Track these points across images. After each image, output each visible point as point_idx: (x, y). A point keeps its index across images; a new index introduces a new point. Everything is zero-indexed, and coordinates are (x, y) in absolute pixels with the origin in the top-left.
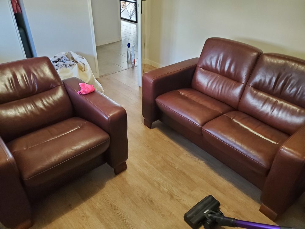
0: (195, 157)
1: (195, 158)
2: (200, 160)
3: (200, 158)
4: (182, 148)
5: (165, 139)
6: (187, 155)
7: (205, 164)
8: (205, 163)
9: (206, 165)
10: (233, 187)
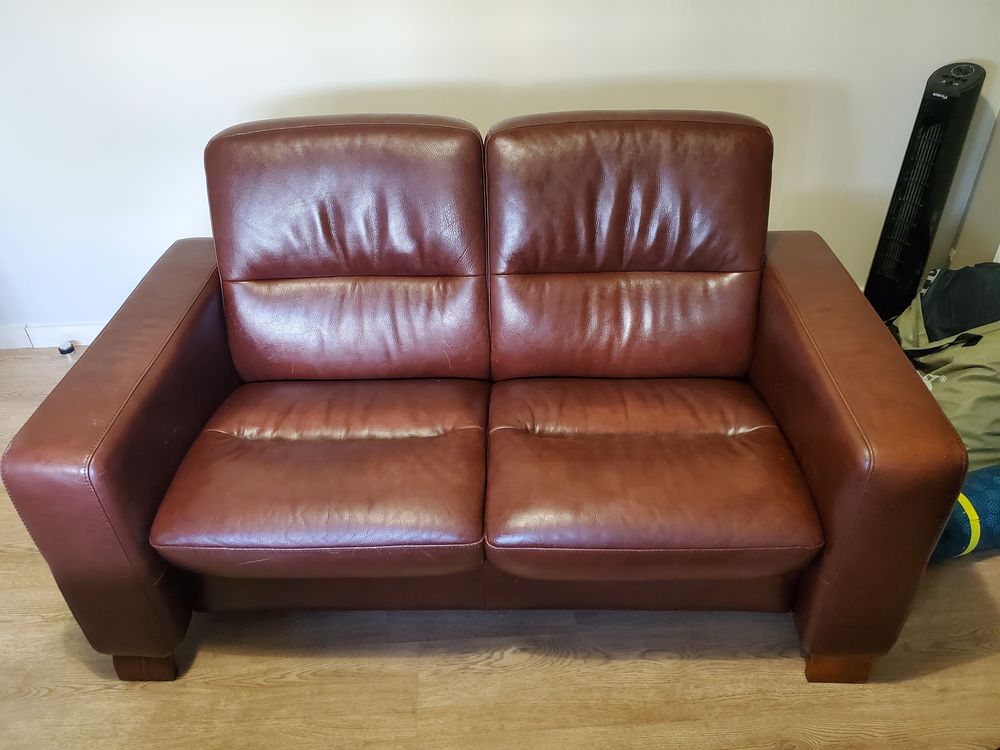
0: (472, 658)
1: (478, 661)
2: (497, 655)
3: (490, 648)
4: (395, 660)
5: (293, 678)
6: (435, 673)
7: (526, 656)
8: (523, 650)
9: (537, 658)
10: (679, 663)
